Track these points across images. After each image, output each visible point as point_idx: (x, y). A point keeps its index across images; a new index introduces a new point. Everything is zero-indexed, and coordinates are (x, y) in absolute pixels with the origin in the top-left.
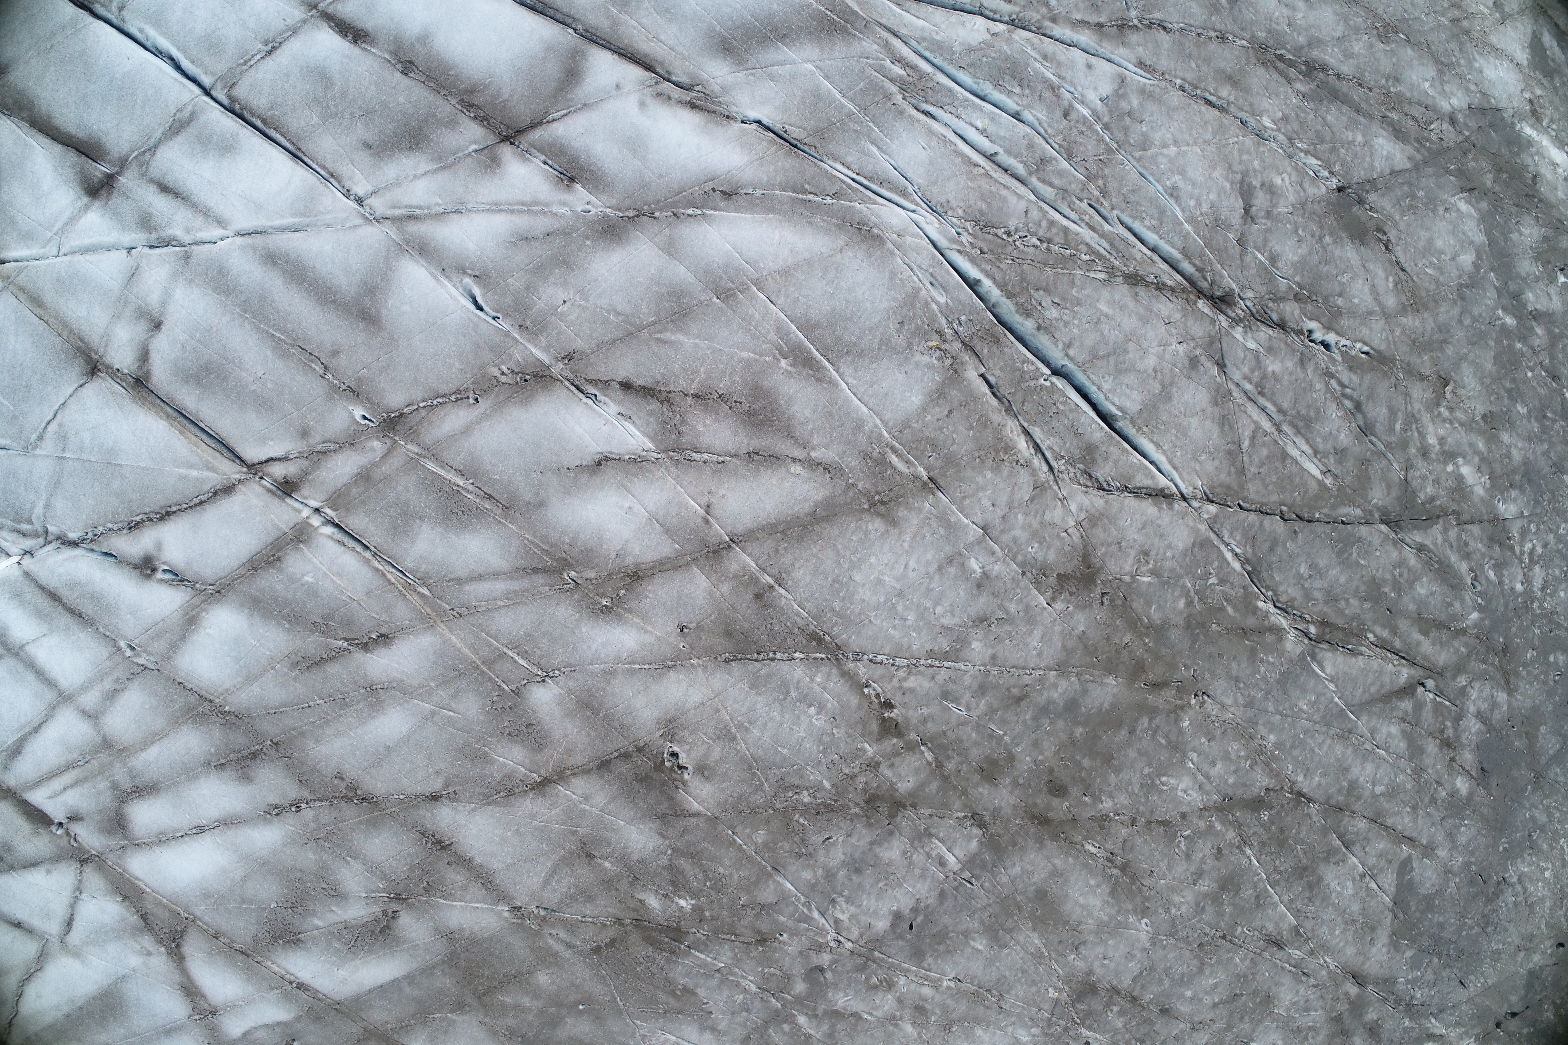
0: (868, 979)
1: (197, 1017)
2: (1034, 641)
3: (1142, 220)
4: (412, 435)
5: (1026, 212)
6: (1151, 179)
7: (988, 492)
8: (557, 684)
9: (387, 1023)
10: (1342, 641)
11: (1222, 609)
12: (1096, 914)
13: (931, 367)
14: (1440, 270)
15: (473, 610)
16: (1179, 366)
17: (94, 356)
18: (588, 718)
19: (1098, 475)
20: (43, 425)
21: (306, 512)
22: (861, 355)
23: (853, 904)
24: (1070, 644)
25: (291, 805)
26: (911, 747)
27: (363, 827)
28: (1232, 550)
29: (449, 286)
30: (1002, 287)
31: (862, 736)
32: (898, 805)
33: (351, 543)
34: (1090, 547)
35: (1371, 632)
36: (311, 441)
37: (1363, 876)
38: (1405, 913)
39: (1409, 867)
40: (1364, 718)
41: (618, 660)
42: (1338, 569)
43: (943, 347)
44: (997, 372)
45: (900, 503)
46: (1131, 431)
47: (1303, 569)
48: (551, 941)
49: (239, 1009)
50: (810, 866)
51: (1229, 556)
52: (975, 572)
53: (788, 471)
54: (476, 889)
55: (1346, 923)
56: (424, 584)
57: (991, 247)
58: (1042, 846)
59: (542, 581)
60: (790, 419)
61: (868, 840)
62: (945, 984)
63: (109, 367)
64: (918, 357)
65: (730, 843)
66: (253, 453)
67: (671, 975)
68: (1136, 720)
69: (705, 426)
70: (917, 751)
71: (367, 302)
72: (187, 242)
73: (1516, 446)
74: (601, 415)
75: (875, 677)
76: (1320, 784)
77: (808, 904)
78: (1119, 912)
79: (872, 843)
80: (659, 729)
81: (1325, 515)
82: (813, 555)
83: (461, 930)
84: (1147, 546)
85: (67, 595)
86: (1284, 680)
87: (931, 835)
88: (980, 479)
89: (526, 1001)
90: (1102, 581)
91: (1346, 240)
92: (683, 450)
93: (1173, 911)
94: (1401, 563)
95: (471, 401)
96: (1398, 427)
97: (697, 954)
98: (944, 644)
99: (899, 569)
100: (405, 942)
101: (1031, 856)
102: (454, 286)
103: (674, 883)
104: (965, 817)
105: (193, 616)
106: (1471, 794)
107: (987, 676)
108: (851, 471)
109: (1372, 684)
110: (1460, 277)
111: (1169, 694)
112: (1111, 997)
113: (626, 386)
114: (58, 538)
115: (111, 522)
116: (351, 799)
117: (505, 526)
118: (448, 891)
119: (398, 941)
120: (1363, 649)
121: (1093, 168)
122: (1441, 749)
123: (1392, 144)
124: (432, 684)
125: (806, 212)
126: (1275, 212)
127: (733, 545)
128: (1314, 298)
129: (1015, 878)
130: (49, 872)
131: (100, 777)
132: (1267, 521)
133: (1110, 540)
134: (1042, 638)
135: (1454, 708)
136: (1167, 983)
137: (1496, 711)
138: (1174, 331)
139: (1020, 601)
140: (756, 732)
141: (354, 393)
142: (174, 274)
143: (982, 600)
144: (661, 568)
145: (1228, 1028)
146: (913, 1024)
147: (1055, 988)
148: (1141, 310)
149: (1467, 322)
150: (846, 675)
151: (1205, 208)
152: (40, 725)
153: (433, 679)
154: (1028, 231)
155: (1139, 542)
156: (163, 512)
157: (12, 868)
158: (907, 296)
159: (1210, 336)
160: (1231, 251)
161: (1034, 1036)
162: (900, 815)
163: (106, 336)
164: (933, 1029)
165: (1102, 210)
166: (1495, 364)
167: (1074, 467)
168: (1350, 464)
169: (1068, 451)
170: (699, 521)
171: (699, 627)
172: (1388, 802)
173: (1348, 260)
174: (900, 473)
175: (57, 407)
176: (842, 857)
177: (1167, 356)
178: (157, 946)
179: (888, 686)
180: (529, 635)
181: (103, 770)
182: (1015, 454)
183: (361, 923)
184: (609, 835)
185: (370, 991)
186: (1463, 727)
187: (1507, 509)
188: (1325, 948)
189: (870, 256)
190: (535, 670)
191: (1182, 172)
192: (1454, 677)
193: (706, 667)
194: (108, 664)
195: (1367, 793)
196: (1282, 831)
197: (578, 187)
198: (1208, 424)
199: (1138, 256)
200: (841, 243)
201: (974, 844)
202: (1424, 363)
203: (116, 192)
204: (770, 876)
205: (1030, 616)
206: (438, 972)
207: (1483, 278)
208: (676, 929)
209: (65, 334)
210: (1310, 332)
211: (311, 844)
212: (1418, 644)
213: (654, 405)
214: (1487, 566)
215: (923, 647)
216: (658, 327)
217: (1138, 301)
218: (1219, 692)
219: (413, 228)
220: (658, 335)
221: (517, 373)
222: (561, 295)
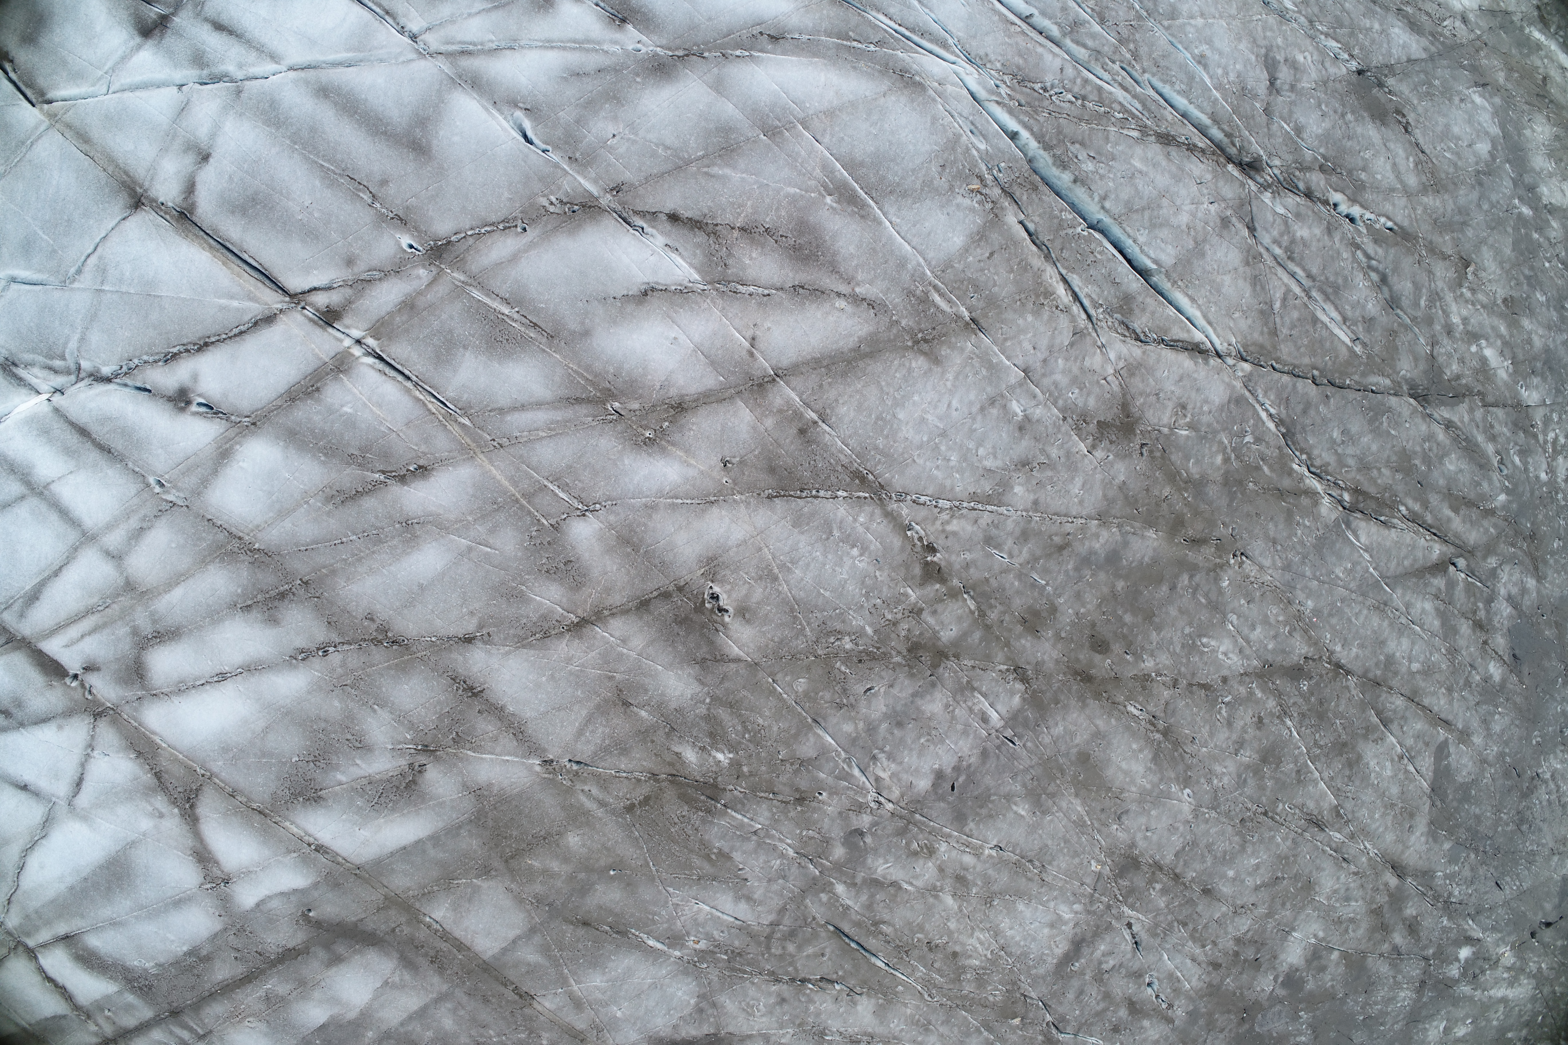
0: (908, 844)
1: (209, 886)
2: (1076, 488)
3: (1173, 84)
4: (459, 263)
5: (1062, 69)
6: (1180, 47)
7: (1029, 335)
8: (598, 518)
9: (409, 889)
10: (1376, 512)
11: (1258, 468)
12: (1139, 781)
13: (972, 210)
14: (1458, 154)
15: (515, 441)
16: (1212, 224)
17: (139, 190)
18: (628, 555)
19: (1136, 325)
20: (83, 258)
21: (347, 342)
22: (904, 195)
23: (894, 760)
24: (1111, 494)
25: (318, 649)
26: (954, 594)
27: (392, 672)
28: (1267, 410)
29: (500, 118)
30: (1040, 138)
31: (905, 580)
32: (940, 655)
33: (393, 373)
34: (1129, 397)
35: (1403, 504)
36: (356, 270)
37: (1401, 758)
38: (1443, 801)
39: (1446, 751)
40: (1399, 591)
41: (660, 494)
42: (1370, 436)
43: (984, 191)
44: (1036, 219)
45: (943, 342)
46: (1166, 285)
47: (1336, 434)
48: (583, 798)
49: (253, 876)
50: (851, 719)
51: (1264, 415)
52: (1017, 415)
53: (833, 305)
54: (507, 741)
55: (1386, 807)
56: (466, 415)
57: (1029, 100)
58: (1084, 706)
59: (585, 411)
60: (834, 254)
61: (910, 691)
62: (987, 852)
63: (154, 200)
64: (960, 199)
65: (771, 692)
66: (296, 282)
67: (707, 837)
68: (1177, 576)
69: (751, 259)
70: (960, 598)
71: (418, 133)
72: (239, 78)
73: (1536, 333)
74: (648, 246)
75: (919, 519)
76: (1357, 656)
77: (848, 761)
78: (1161, 780)
79: (915, 695)
80: (700, 568)
81: (1356, 382)
82: (857, 391)
83: (490, 785)
84: (1184, 399)
85: (96, 430)
86: (1321, 545)
87: (974, 689)
88: (1021, 322)
89: (555, 866)
90: (1141, 431)
91: (1367, 119)
92: (729, 282)
93: (1215, 782)
94: (1430, 437)
95: (519, 230)
96: (1423, 303)
97: (733, 813)
98: (987, 487)
99: (942, 408)
100: (431, 799)
101: (1074, 715)
102: (505, 119)
103: (712, 735)
104: (1008, 670)
105: (227, 450)
106: (1504, 681)
107: (1030, 522)
108: (895, 308)
109: (1405, 558)
110: (1477, 163)
111: (1208, 551)
112: (1153, 873)
113: (674, 218)
114: (91, 375)
115: (147, 354)
116: (380, 642)
117: (550, 355)
118: (478, 743)
119: (423, 798)
120: (1395, 521)
121: (1125, 32)
122: (1474, 631)
123: (1407, 35)
124: (470, 518)
125: (850, 58)
126: (1299, 86)
127: (778, 379)
128: (1339, 170)
129: (1058, 739)
130: (60, 727)
131: (120, 623)
132: (1300, 383)
133: (1148, 391)
134: (1083, 486)
135: (1485, 589)
136: (1209, 860)
137: (1526, 597)
138: (1205, 191)
139: (1061, 446)
140: (798, 573)
141: (402, 221)
142: (224, 107)
143: (1024, 443)
144: (705, 400)
145: (1270, 915)
146: (954, 895)
147: (1098, 861)
148: (1174, 169)
149: (1486, 207)
150: (889, 516)
151: (1232, 77)
152: (61, 568)
153: (471, 514)
154: (1064, 87)
155: (1177, 394)
156: (202, 343)
157: (21, 725)
158: (949, 141)
159: (1240, 199)
160: (1258, 119)
161: (1076, 913)
162: (943, 665)
163: (153, 169)
164: (974, 901)
165: (1134, 73)
166: (1513, 250)
167: (1112, 317)
168: (1378, 333)
169: (1106, 299)
170: (744, 353)
171: (742, 462)
172: (1424, 680)
173: (1370, 138)
174: (943, 312)
175: (98, 240)
176: (884, 709)
177: (1200, 215)
178: (170, 808)
179: (931, 529)
180: (571, 467)
181: (124, 615)
182: (1054, 299)
183: (385, 777)
184: (647, 681)
185: (392, 854)
186: (1494, 609)
187: (1531, 396)
188: (1365, 832)
189: (913, 101)
190: (576, 504)
191: (1209, 42)
192: (1485, 558)
193: (749, 503)
194: (136, 500)
195: (1404, 670)
196: (1321, 703)
197: (630, 27)
198: (1241, 282)
199: (1170, 118)
200: (884, 88)
201: (1017, 700)
202: (1445, 242)
203: (169, 31)
204: (810, 728)
205: (1071, 463)
206: (464, 833)
207: (1499, 167)
208: (712, 785)
209: (110, 169)
210: (1335, 205)
211: (336, 692)
212: (1449, 520)
213: (700, 237)
214: (1512, 452)
215: (966, 489)
216: (706, 161)
217: (1170, 160)
218: (1257, 553)
219: (466, 63)
220: (706, 169)
221: (566, 204)
222: (611, 129)
